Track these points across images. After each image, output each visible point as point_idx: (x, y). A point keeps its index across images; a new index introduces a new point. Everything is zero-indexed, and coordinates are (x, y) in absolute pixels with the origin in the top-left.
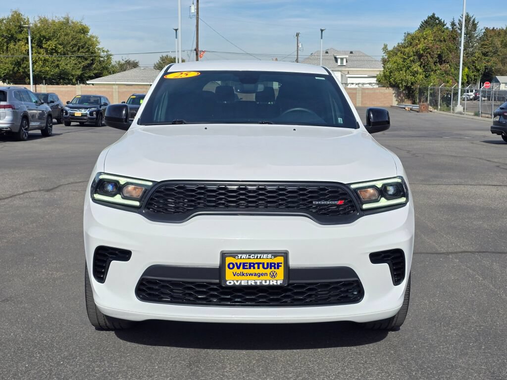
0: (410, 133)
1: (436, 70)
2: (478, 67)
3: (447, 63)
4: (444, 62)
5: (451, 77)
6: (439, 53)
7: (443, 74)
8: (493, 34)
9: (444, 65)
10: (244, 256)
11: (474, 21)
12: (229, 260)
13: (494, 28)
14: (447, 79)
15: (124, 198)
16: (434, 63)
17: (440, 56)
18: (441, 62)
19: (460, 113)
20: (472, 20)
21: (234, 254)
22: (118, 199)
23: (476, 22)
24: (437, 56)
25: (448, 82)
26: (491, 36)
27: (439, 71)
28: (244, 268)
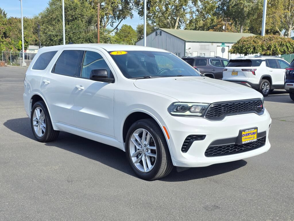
0: (14, 79)
1: (3, 42)
2: (27, 40)
3: (9, 38)
4: (8, 37)
5: (12, 46)
6: (4, 31)
7: (8, 44)
8: (16, 21)
9: (7, 39)
10: (247, 131)
11: (4, 13)
12: (243, 133)
13: (16, 18)
14: (10, 47)
15: (191, 112)
16: (2, 38)
17: (5, 33)
18: (6, 37)
19: (25, 67)
20: (3, 12)
21: (244, 131)
22: (188, 113)
23: (5, 13)
24: (3, 33)
25: (11, 49)
26: (15, 22)
27: (5, 42)
28: (247, 136)
